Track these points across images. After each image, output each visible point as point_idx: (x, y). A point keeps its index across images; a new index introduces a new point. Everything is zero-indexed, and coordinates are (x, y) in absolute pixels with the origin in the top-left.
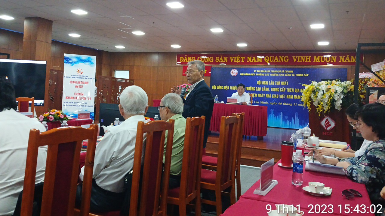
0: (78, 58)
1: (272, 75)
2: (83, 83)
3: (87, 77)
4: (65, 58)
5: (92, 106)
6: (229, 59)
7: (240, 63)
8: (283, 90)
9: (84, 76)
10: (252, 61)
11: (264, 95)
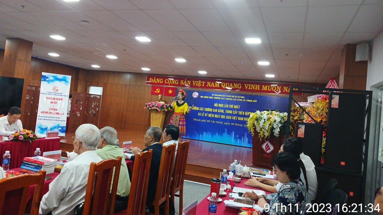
0: (55, 77)
1: (227, 99)
2: (57, 99)
3: (61, 94)
4: (42, 76)
5: (65, 121)
6: (192, 83)
7: (201, 87)
8: (235, 113)
9: (59, 93)
10: (211, 86)
11: (220, 116)
